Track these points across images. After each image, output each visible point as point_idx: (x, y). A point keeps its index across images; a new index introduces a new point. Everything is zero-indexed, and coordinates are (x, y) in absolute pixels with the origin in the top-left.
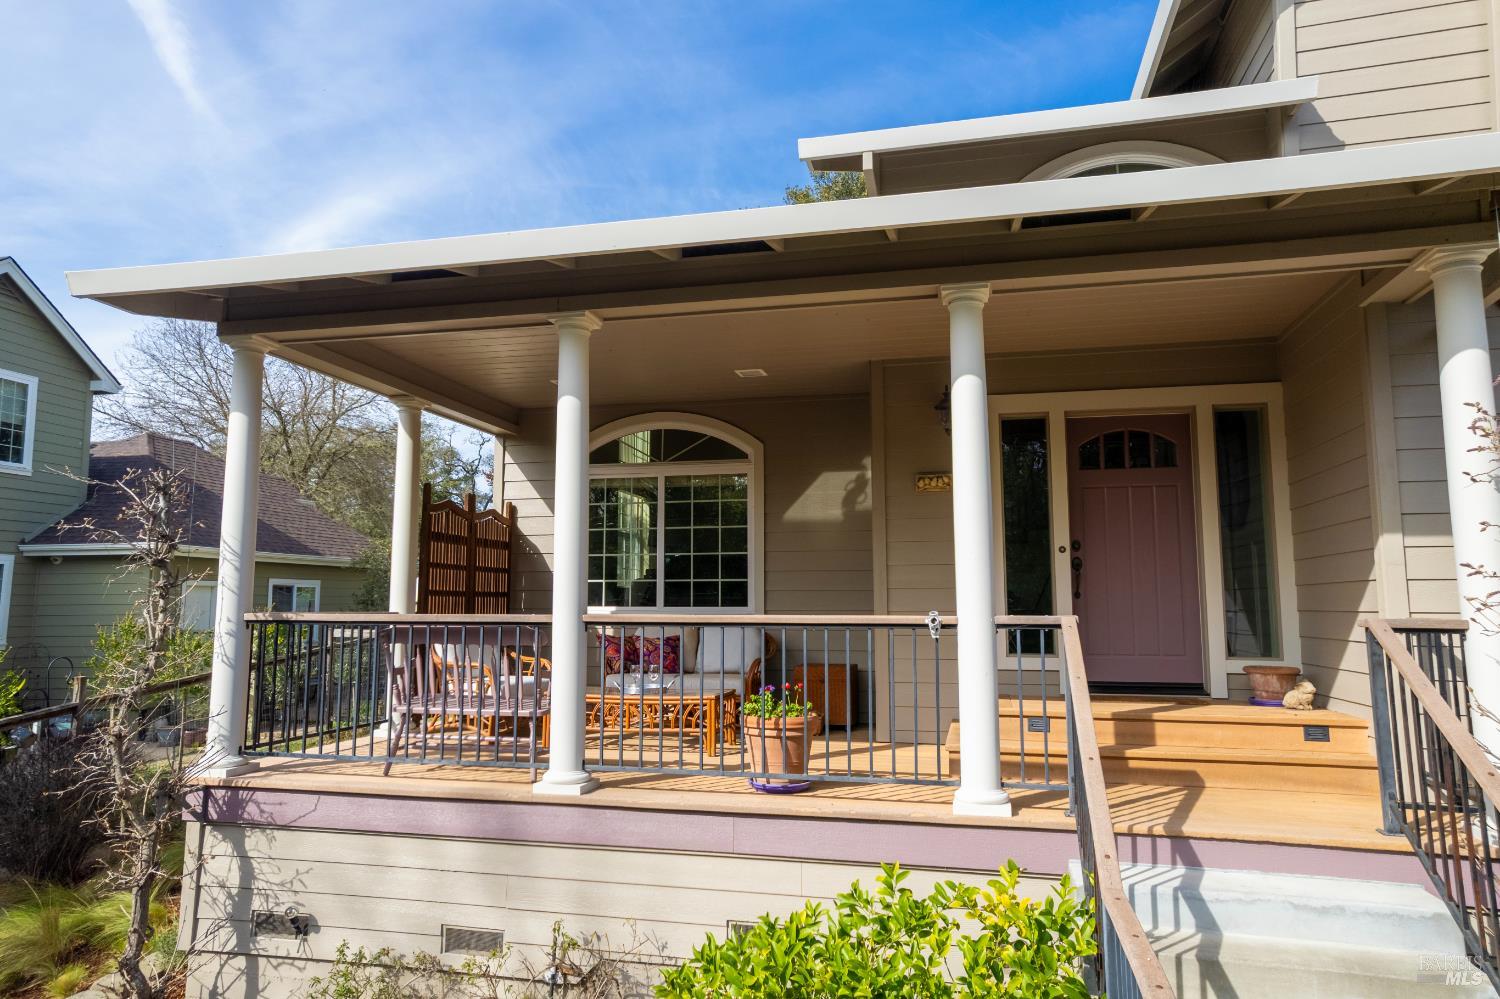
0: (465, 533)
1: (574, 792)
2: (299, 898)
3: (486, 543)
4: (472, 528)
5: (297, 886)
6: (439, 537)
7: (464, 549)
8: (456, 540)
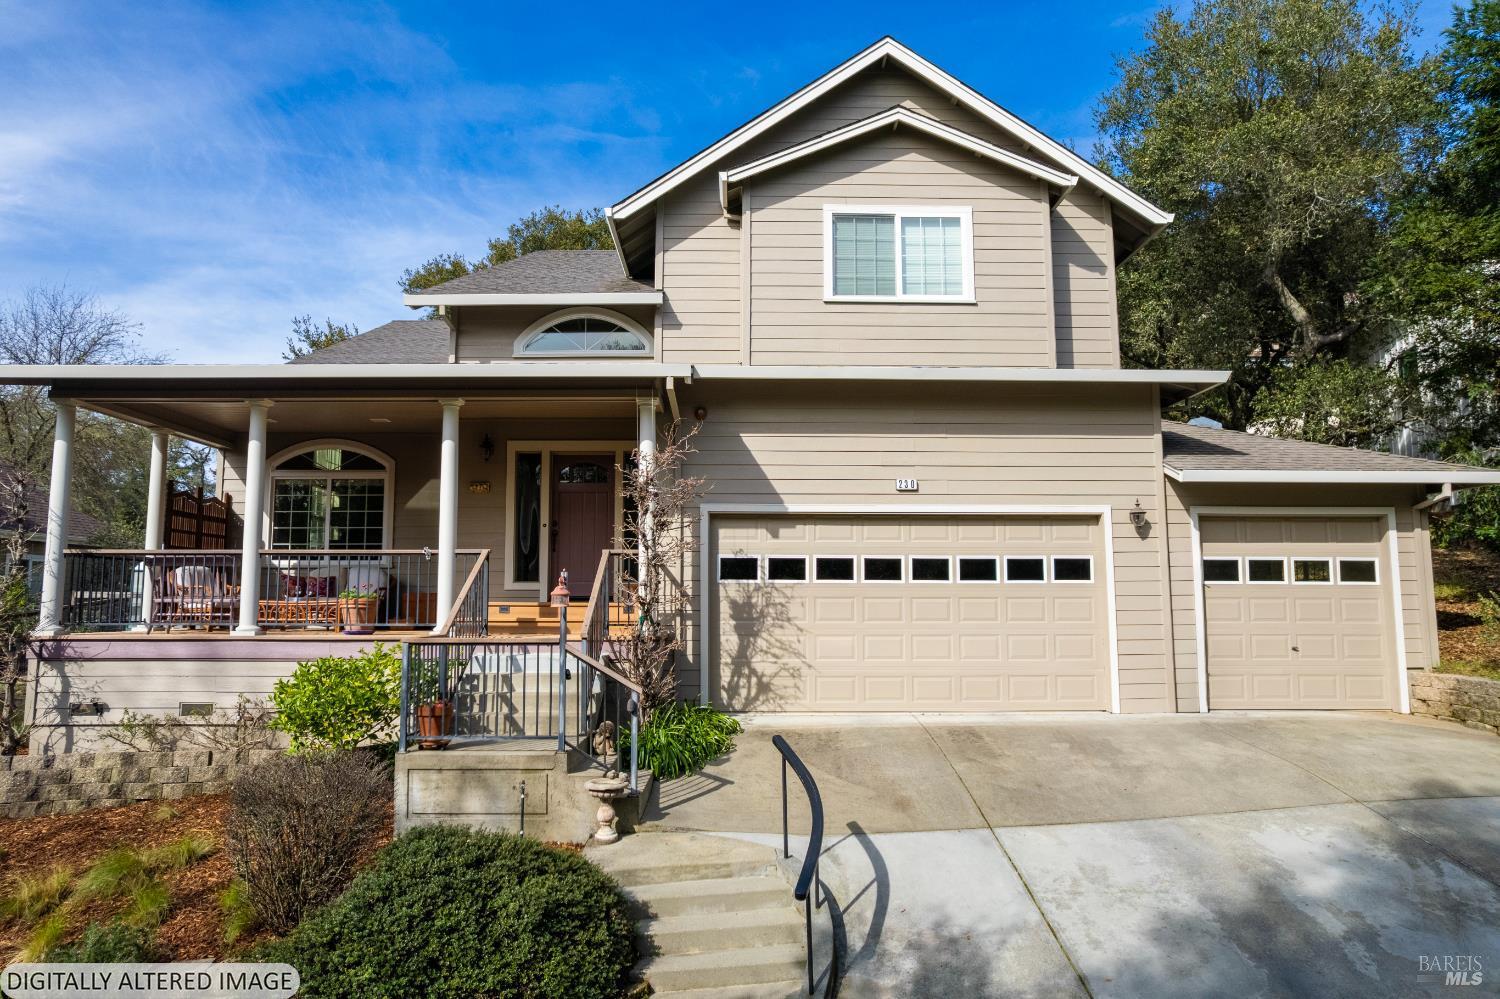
0: (195, 512)
1: (252, 634)
2: (96, 696)
3: (210, 519)
4: (200, 508)
5: (96, 689)
6: (178, 513)
7: (194, 522)
8: (189, 516)
